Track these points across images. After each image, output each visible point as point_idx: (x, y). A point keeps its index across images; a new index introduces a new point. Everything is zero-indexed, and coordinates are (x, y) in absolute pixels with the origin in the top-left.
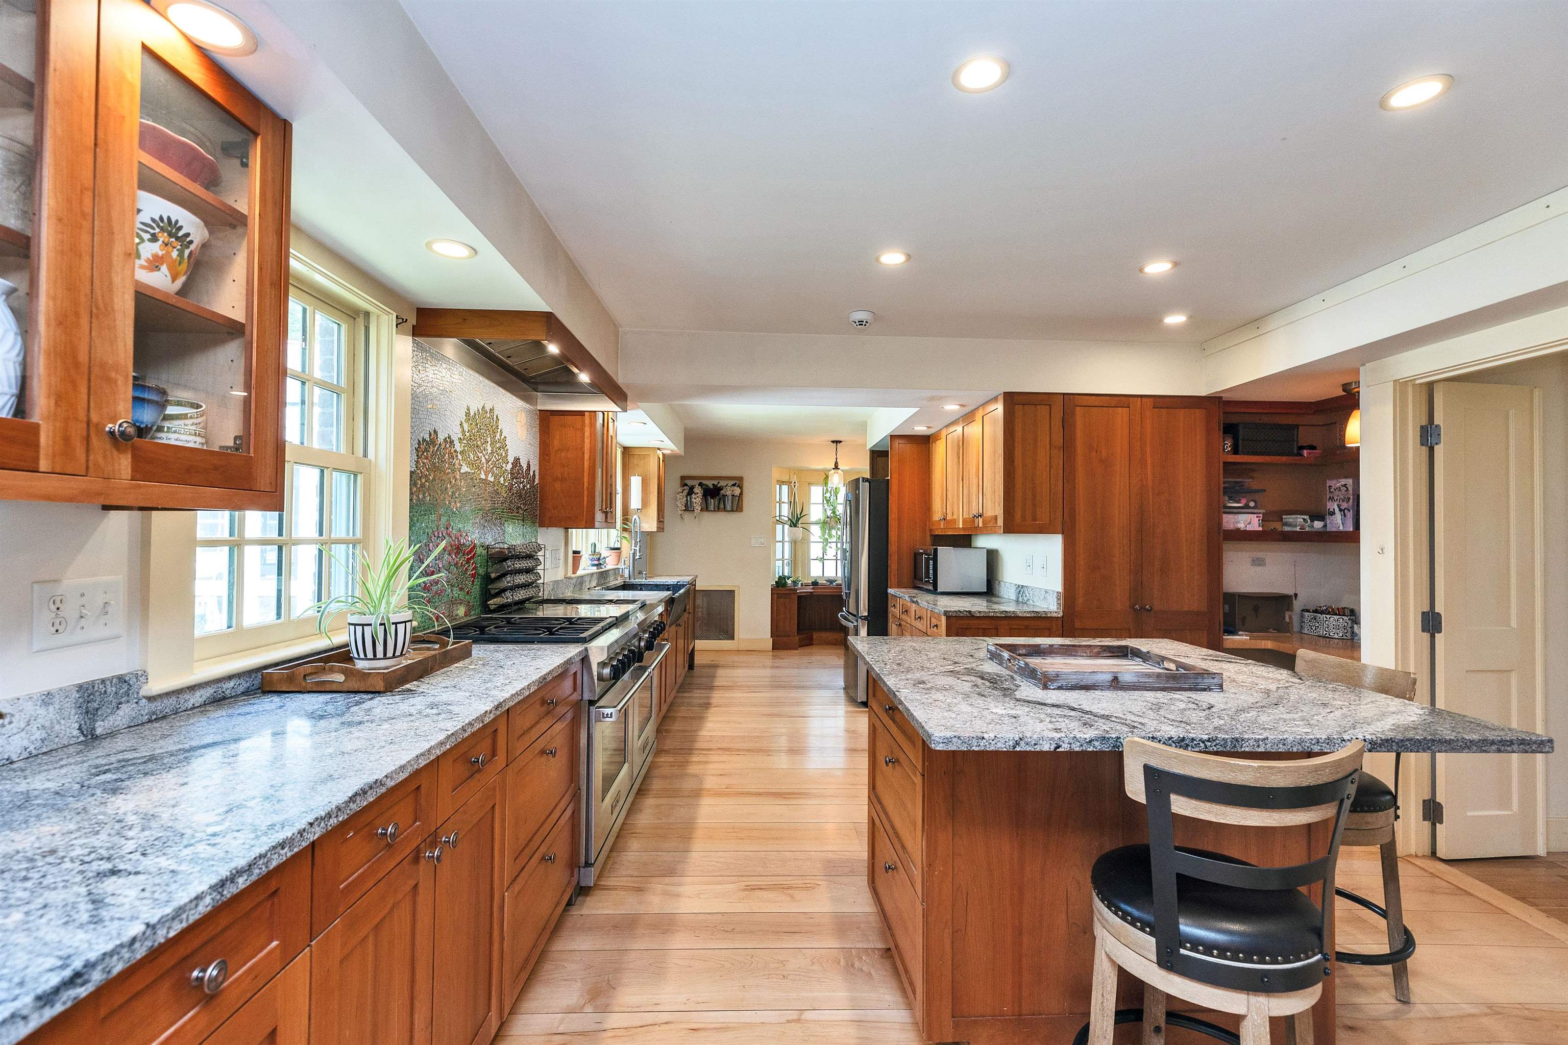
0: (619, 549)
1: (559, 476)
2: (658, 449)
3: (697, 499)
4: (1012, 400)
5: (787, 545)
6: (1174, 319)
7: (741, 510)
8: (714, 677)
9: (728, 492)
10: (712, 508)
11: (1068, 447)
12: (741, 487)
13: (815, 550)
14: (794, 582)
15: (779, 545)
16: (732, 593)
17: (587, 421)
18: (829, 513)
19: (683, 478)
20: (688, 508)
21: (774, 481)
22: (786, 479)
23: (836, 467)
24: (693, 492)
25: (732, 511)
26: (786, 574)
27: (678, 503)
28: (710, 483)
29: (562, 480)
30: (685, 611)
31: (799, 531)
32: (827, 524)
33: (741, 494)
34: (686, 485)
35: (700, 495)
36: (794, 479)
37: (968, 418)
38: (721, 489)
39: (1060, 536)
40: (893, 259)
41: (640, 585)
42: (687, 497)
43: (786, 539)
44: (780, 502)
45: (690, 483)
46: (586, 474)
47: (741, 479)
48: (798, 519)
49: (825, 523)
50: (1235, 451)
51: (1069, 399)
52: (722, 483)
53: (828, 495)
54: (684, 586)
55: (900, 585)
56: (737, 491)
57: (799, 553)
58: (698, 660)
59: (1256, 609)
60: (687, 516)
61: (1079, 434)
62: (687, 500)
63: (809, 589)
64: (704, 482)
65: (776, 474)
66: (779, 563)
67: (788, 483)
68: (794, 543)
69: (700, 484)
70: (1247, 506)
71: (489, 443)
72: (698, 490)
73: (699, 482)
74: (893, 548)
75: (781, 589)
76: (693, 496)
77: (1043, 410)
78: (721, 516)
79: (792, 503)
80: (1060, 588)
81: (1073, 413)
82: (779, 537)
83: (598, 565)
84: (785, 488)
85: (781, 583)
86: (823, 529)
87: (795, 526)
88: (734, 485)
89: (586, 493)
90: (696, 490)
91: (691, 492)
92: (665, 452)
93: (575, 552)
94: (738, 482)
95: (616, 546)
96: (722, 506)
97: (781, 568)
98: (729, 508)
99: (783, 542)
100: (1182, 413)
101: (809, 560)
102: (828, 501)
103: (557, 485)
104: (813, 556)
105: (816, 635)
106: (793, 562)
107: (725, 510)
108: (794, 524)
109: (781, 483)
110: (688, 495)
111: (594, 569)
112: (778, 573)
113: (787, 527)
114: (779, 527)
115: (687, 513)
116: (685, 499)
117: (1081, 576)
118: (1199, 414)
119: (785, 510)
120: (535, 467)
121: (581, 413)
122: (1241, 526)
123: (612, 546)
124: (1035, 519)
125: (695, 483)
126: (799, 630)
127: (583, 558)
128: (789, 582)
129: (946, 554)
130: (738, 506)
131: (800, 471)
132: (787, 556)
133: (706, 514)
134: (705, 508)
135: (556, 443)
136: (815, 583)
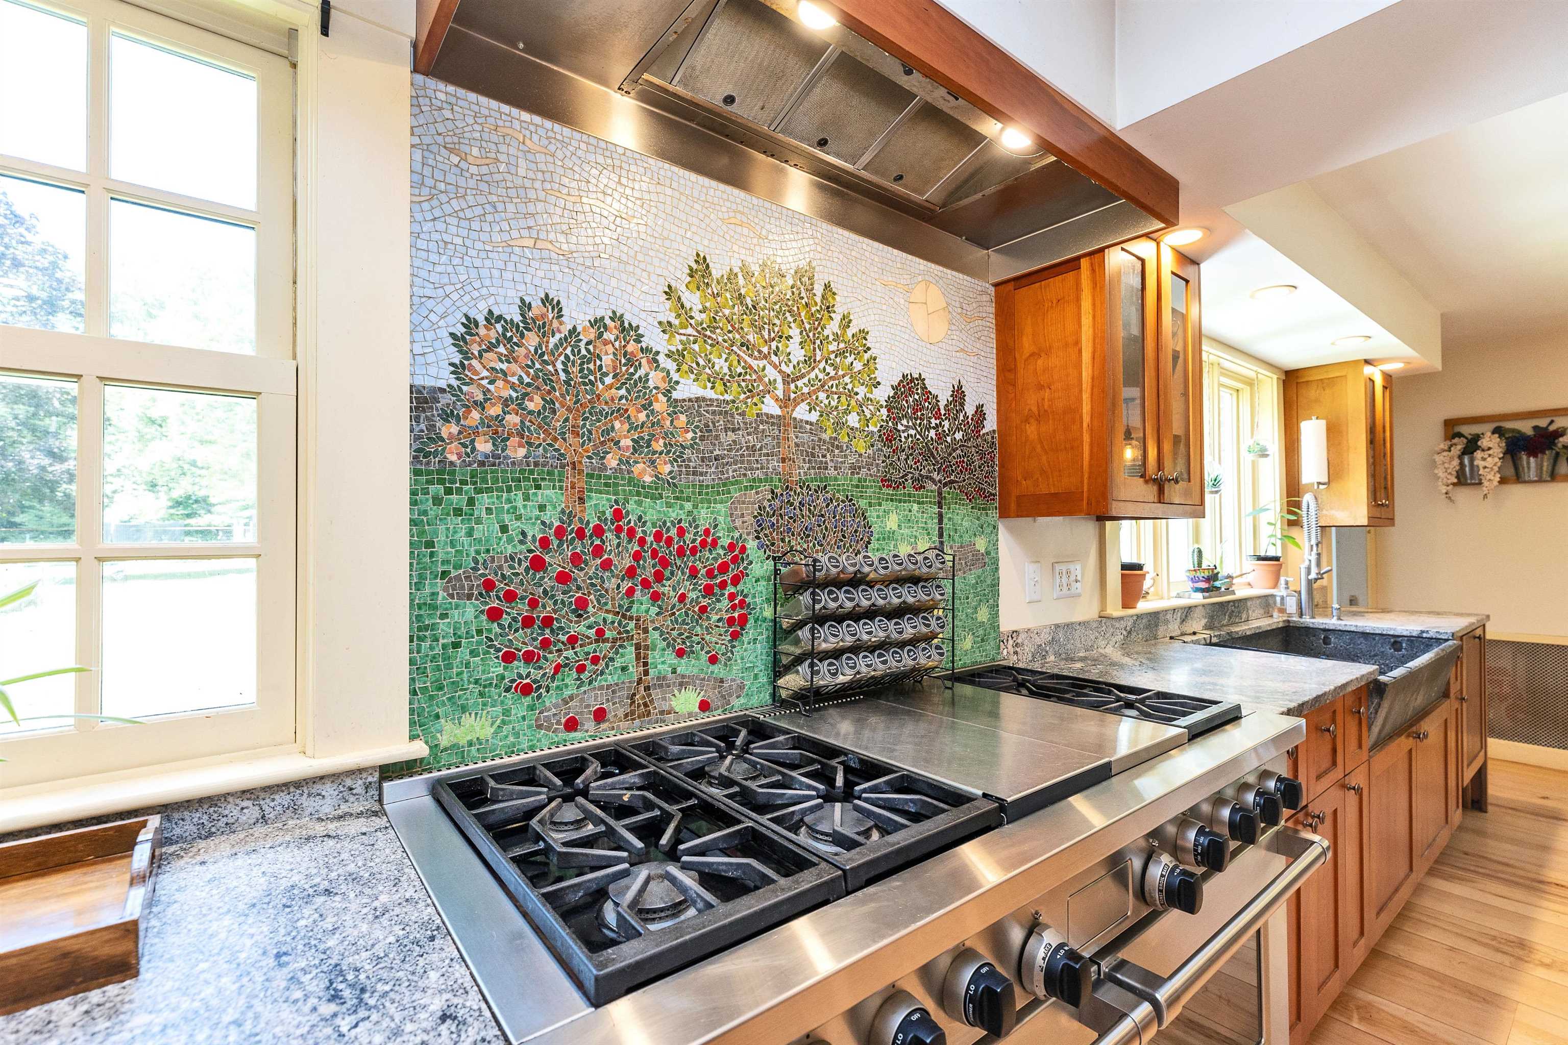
0: (1277, 559)
1: (1035, 409)
2: (1367, 362)
3: (1490, 460)
8: (1545, 848)
10: (1532, 475)
17: (1085, 279)
19: (1447, 421)
20: (1463, 479)
24: (1478, 448)
27: (1440, 472)
28: (1525, 426)
29: (1041, 416)
30: (1446, 695)
34: (1460, 435)
35: (1499, 452)
38: (1555, 434)
41: (1325, 630)
42: (1460, 457)
46: (1086, 396)
52: (1560, 424)
54: (1439, 641)
60: (1463, 495)
62: (1462, 464)
64: (1509, 426)
69: (1498, 431)
71: (797, 339)
72: (1493, 444)
73: (1493, 426)
76: (1478, 454)
83: (1211, 590)
89: (1086, 438)
90: (1484, 443)
91: (1472, 446)
92: (1390, 367)
93: (1125, 567)
95: (1271, 553)
96: (1560, 469)
103: (1031, 430)
110: (1465, 452)
111: (1198, 598)
115: (1464, 490)
116: (1456, 462)
121: (1073, 264)
123: (1263, 554)
127: (1148, 577)
133: (1517, 491)
134: (1517, 477)
135: (1027, 341)
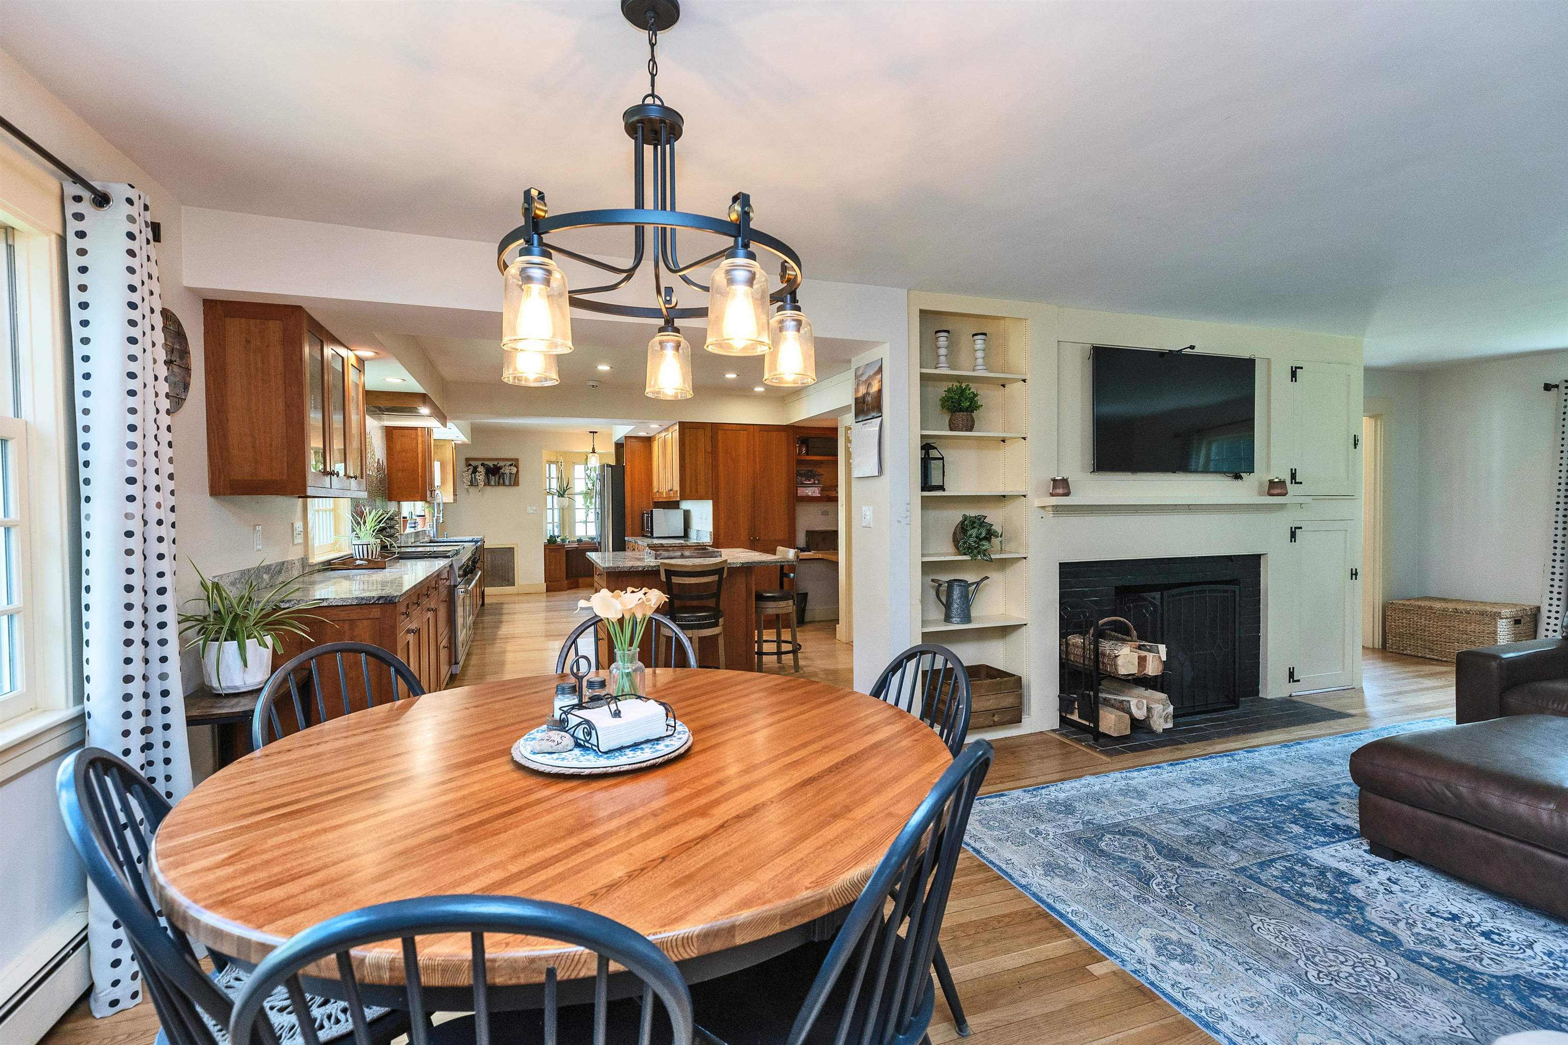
1: (401, 468)
2: (452, 440)
3: (481, 476)
4: (683, 425)
5: (556, 512)
6: (759, 389)
7: (518, 485)
8: (502, 609)
9: (507, 470)
10: (493, 483)
11: (714, 452)
12: (517, 467)
13: (580, 515)
14: (563, 540)
15: (549, 512)
16: (511, 550)
17: (419, 433)
18: (590, 486)
19: (467, 460)
20: (473, 483)
21: (544, 462)
22: (554, 459)
23: (594, 452)
24: (477, 471)
25: (510, 485)
26: (556, 534)
27: (467, 480)
28: (491, 464)
29: (403, 470)
31: (565, 501)
32: (587, 494)
33: (517, 472)
34: (471, 465)
35: (483, 473)
36: (561, 459)
37: (667, 429)
38: (500, 468)
39: (711, 502)
40: (604, 368)
41: (443, 542)
43: (556, 506)
44: (550, 478)
45: (474, 463)
46: (420, 467)
47: (517, 460)
48: (565, 491)
49: (587, 493)
50: (807, 454)
51: (715, 427)
52: (501, 464)
53: (588, 472)
55: (633, 535)
56: (514, 470)
57: (567, 518)
58: (487, 600)
59: (824, 539)
60: (472, 489)
61: (720, 444)
63: (575, 545)
64: (486, 463)
65: (546, 455)
66: (550, 527)
67: (556, 463)
68: (562, 509)
69: (482, 465)
70: (814, 483)
72: (481, 469)
73: (481, 463)
74: (628, 510)
75: (552, 546)
76: (477, 474)
77: (701, 431)
78: (501, 489)
79: (560, 479)
80: (711, 530)
81: (717, 433)
82: (549, 505)
84: (553, 467)
85: (552, 541)
86: (585, 497)
87: (562, 496)
88: (511, 465)
89: (420, 479)
90: (479, 469)
91: (475, 470)
92: (458, 442)
93: (404, 518)
94: (515, 463)
95: (423, 515)
96: (501, 481)
97: (551, 528)
98: (507, 482)
99: (553, 509)
100: (774, 434)
101: (575, 523)
102: (589, 477)
103: (400, 474)
104: (578, 519)
105: (581, 580)
106: (562, 525)
107: (504, 484)
108: (561, 495)
109: (550, 463)
110: (473, 473)
112: (549, 533)
113: (556, 497)
114: (549, 497)
115: (472, 488)
116: (471, 476)
117: (722, 523)
118: (783, 434)
119: (554, 485)
120: (385, 463)
121: (416, 429)
122: (810, 494)
123: (419, 514)
124: (697, 492)
125: (479, 463)
126: (567, 577)
127: (408, 521)
128: (559, 540)
129: (658, 513)
130: (515, 481)
131: (565, 454)
132: (556, 519)
133: (488, 488)
134: (488, 483)
135: (398, 448)
136: (579, 541)
